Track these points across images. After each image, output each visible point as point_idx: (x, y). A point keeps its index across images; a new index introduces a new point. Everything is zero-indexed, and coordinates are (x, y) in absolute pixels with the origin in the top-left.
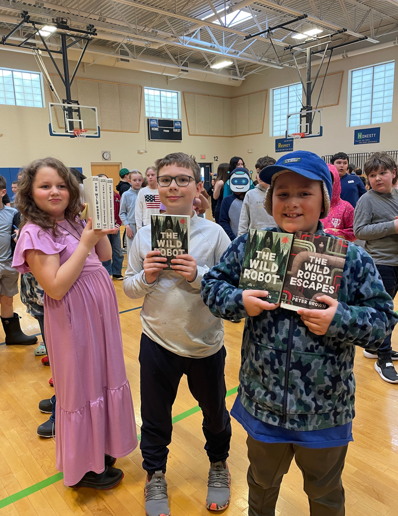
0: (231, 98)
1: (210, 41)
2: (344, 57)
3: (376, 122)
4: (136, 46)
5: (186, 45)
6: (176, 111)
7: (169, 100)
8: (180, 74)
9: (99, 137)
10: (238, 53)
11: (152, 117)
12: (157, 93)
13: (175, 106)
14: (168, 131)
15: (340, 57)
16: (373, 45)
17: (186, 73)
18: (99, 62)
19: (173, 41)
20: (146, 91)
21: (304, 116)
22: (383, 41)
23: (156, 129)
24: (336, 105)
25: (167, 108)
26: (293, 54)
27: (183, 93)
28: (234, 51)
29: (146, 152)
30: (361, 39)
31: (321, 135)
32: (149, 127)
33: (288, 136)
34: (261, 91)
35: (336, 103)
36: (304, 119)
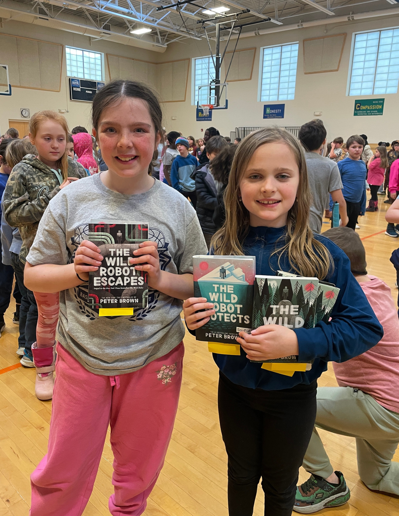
0: (157, 64)
1: (127, 7)
2: (256, 35)
3: (282, 99)
4: (54, 6)
5: (103, 11)
6: (99, 73)
7: (92, 61)
8: (102, 36)
9: (10, 94)
10: (156, 21)
11: (74, 77)
12: (80, 52)
13: (99, 67)
14: (91, 92)
15: (252, 34)
16: (277, 26)
17: (108, 36)
18: (15, 18)
19: (90, 5)
20: (68, 50)
21: (213, 89)
22: (286, 23)
23: (79, 90)
24: (249, 80)
25: (90, 69)
26: (205, 28)
27: (107, 55)
28: (152, 19)
29: (67, 112)
30: (265, 20)
31: (226, 108)
32: (71, 87)
33: (200, 107)
34: (184, 60)
35: (249, 77)
36: (213, 92)
